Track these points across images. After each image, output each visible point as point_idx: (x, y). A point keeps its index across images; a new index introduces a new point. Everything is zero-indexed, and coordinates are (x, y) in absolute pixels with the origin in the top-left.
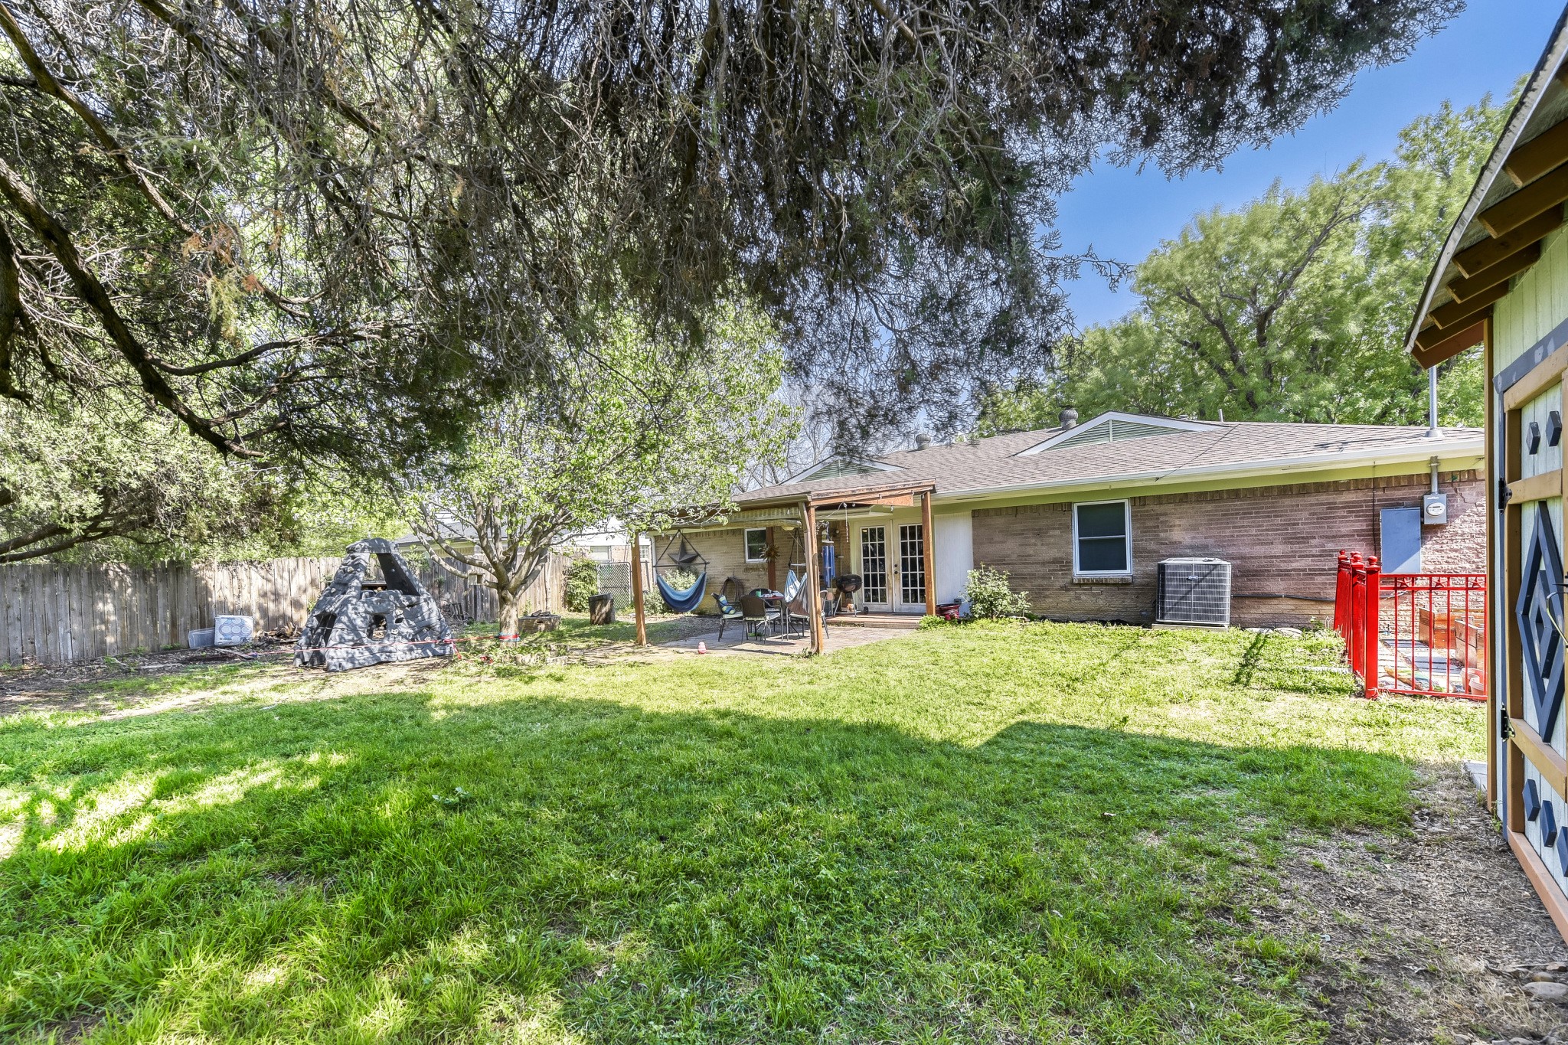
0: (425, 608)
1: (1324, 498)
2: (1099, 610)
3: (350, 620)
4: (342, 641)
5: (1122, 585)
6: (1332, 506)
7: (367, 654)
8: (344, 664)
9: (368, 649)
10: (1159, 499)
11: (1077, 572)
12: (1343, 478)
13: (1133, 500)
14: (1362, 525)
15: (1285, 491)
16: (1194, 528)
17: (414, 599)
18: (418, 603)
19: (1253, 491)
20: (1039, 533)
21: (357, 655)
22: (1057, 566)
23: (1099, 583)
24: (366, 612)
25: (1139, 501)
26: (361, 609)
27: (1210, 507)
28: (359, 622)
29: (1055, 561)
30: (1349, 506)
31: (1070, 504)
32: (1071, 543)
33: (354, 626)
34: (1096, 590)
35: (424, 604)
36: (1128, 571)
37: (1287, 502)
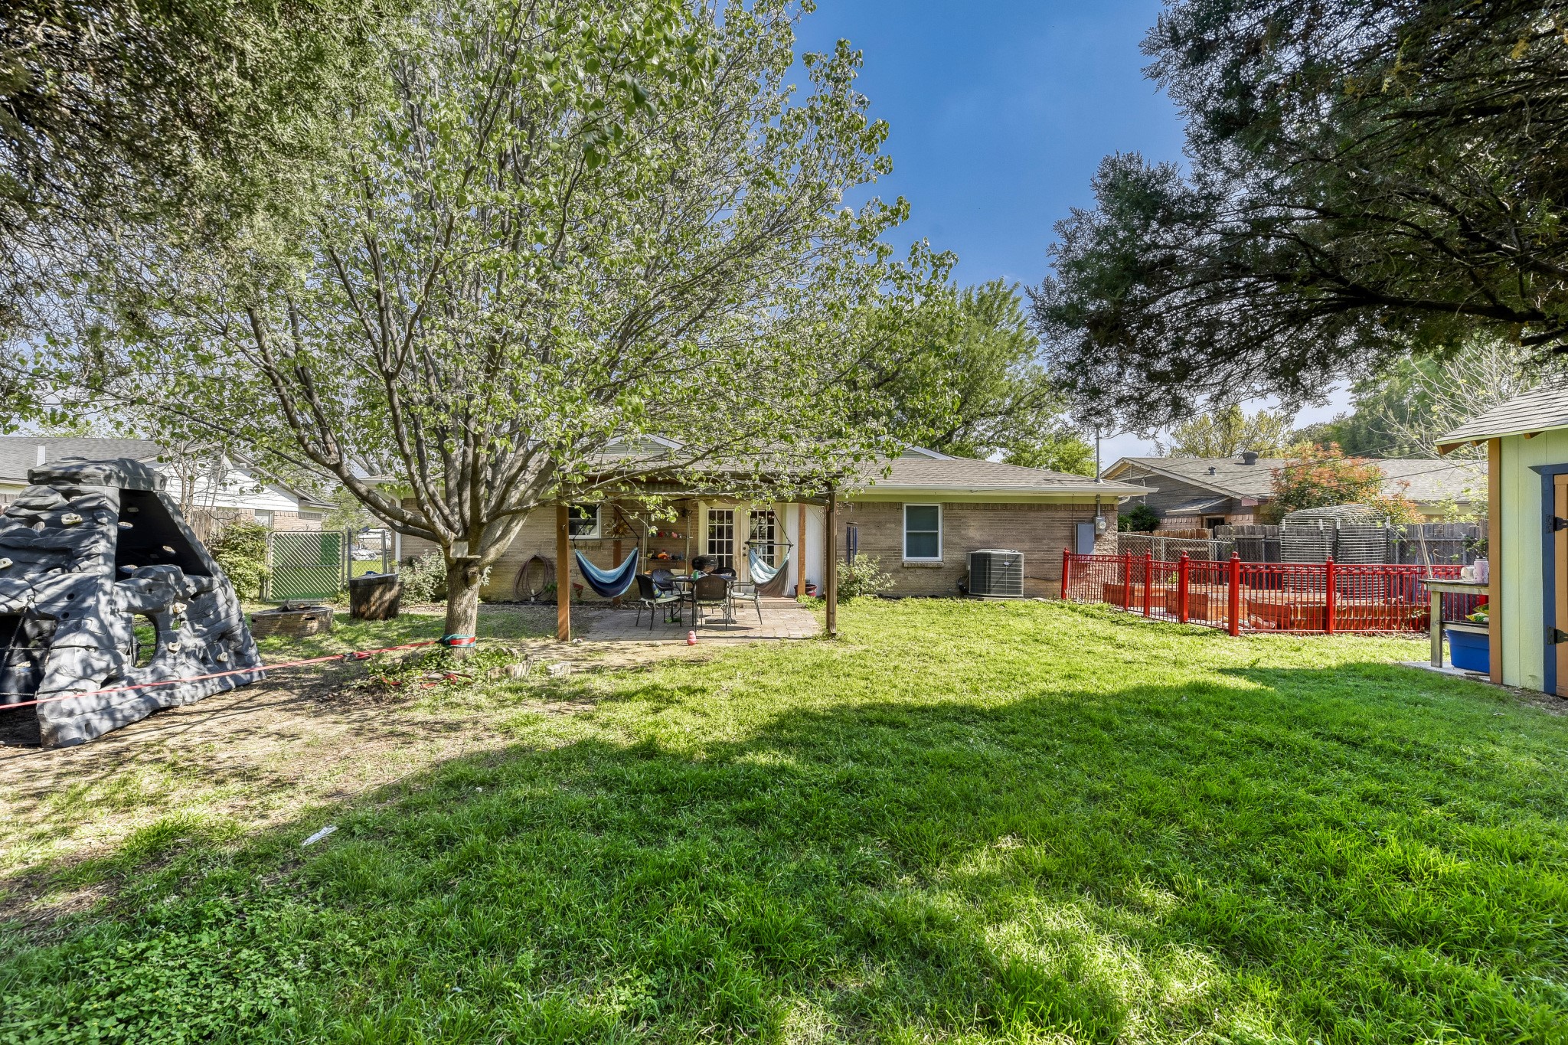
0: (221, 600)
1: (1049, 514)
2: (921, 588)
3: (103, 626)
4: (87, 671)
5: (937, 568)
6: (1053, 520)
7: (132, 695)
8: (95, 721)
9: (131, 682)
10: (961, 506)
11: (905, 558)
12: (1059, 503)
13: (945, 504)
14: (1067, 533)
15: (1031, 507)
16: (982, 528)
17: (205, 580)
18: (208, 589)
19: (1014, 505)
20: (879, 525)
21: (115, 701)
22: (891, 553)
23: (923, 567)
24: (131, 609)
25: (948, 506)
26: (122, 604)
27: (991, 514)
28: (118, 630)
29: (890, 549)
30: (1061, 520)
31: (901, 504)
32: (901, 534)
33: (110, 638)
34: (919, 572)
35: (218, 590)
36: (940, 558)
37: (1032, 514)
